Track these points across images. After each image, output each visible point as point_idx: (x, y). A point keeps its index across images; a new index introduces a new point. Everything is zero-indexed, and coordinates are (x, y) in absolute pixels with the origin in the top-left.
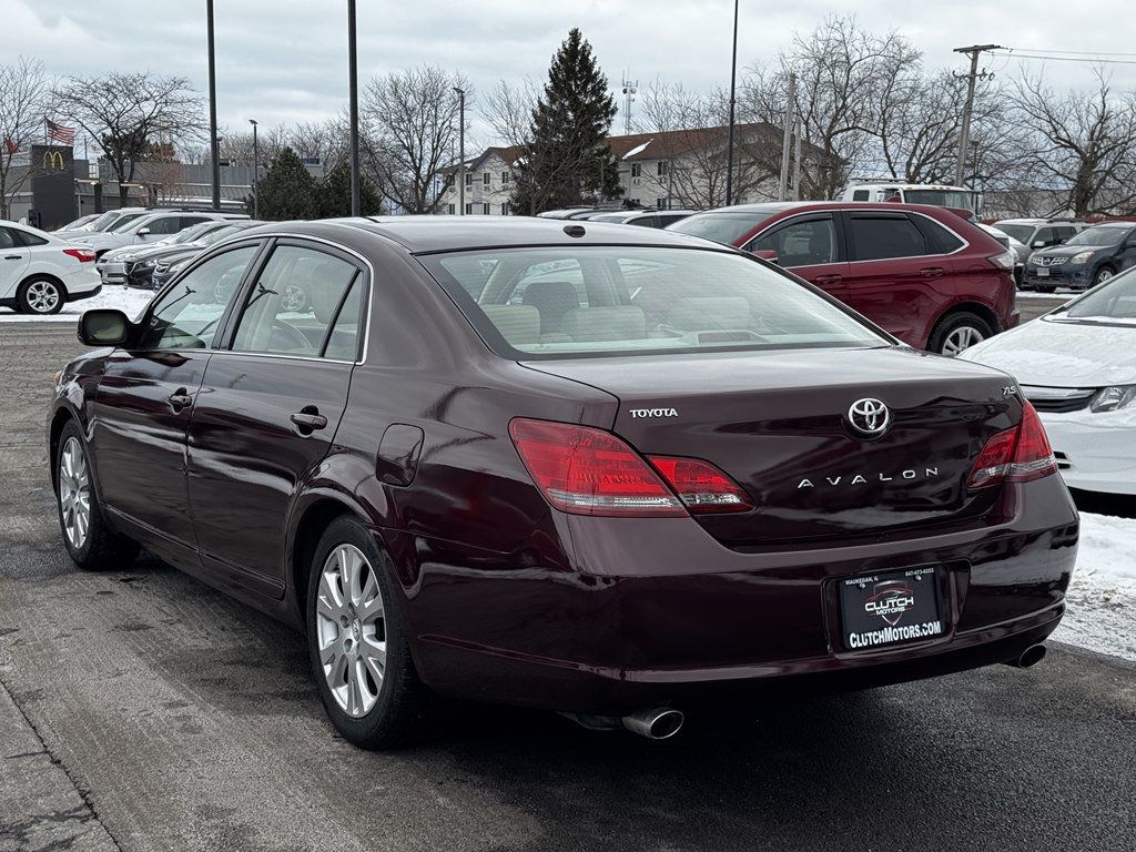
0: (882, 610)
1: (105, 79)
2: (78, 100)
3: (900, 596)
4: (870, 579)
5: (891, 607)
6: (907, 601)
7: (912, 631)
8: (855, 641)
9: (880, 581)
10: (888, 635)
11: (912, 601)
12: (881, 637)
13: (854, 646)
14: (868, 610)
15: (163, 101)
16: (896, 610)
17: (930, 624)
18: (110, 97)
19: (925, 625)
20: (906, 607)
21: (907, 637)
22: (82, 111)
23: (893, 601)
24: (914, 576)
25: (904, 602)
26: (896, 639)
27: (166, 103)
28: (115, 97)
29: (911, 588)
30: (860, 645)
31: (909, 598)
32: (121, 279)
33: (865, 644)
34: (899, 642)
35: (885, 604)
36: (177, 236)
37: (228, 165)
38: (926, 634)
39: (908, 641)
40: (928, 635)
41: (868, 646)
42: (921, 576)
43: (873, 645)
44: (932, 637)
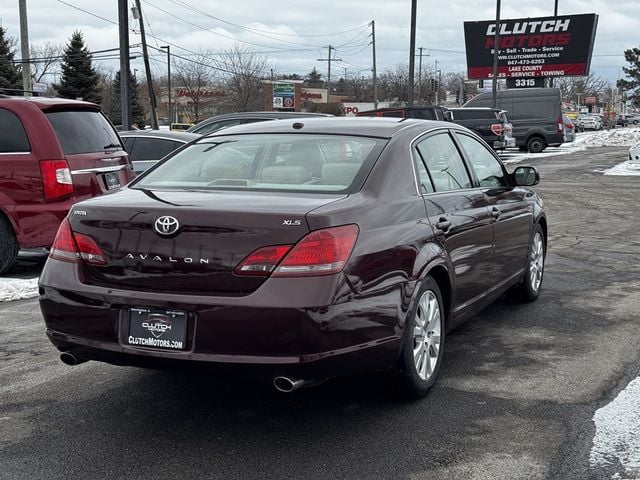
0: (152, 328)
3: (163, 323)
4: (145, 311)
5: (157, 328)
7: (165, 343)
10: (150, 342)
11: (170, 328)
12: (146, 341)
13: (130, 342)
14: (143, 326)
16: (160, 330)
17: (177, 342)
19: (173, 342)
20: (166, 330)
21: (161, 346)
23: (159, 325)
24: (172, 314)
25: (165, 327)
29: (170, 320)
30: (134, 343)
31: (168, 326)
33: (137, 343)
34: (156, 347)
35: (154, 326)
38: (173, 347)
39: (163, 348)
40: (174, 349)
41: (138, 345)
42: (177, 316)
43: (141, 345)
44: (177, 349)
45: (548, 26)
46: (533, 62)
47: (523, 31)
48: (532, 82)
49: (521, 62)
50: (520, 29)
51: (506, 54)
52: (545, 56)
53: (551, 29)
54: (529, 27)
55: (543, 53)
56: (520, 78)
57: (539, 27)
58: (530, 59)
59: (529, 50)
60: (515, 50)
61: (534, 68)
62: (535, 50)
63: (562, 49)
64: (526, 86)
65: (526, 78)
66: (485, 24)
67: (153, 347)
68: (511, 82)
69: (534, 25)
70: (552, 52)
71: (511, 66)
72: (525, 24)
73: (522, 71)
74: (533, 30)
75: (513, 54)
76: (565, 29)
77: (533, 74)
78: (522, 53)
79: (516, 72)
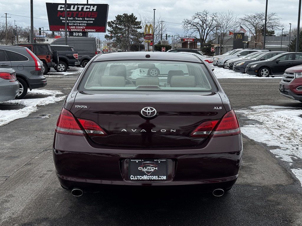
0: (145, 170)
1: (254, 15)
2: (247, 21)
3: (152, 167)
4: (140, 160)
5: (148, 169)
6: (155, 168)
7: (155, 178)
8: (132, 177)
9: (144, 161)
10: (145, 177)
11: (157, 168)
12: (142, 178)
13: (132, 179)
14: (139, 169)
15: (269, 19)
16: (150, 170)
17: (162, 176)
18: (255, 19)
19: (160, 176)
20: (154, 170)
21: (152, 179)
22: (247, 23)
23: (149, 168)
24: (158, 161)
25: (154, 168)
26: (148, 179)
27: (270, 20)
28: (256, 19)
29: (156, 164)
30: (134, 179)
31: (156, 168)
32: (228, 68)
33: (136, 179)
34: (149, 180)
35: (146, 168)
36: (246, 56)
37: (286, 36)
38: (160, 179)
39: (153, 180)
40: (161, 180)
41: (137, 180)
42: (161, 162)
43: (139, 180)
44: (163, 180)
45: (87, 8)
46: (81, 24)
47: (75, 9)
48: (81, 34)
49: (75, 24)
50: (74, 8)
51: (68, 20)
52: (86, 22)
53: (88, 10)
54: (78, 8)
55: (86, 21)
56: (75, 32)
57: (83, 8)
58: (80, 23)
59: (79, 19)
60: (72, 18)
61: (81, 27)
62: (82, 19)
63: (94, 19)
64: (78, 36)
65: (78, 32)
66: (57, 5)
67: (147, 180)
68: (71, 33)
69: (80, 7)
70: (89, 20)
71: (71, 26)
72: (76, 7)
73: (76, 29)
74: (80, 10)
75: (71, 20)
76: (95, 10)
77: (81, 30)
78: (75, 20)
79: (73, 29)
